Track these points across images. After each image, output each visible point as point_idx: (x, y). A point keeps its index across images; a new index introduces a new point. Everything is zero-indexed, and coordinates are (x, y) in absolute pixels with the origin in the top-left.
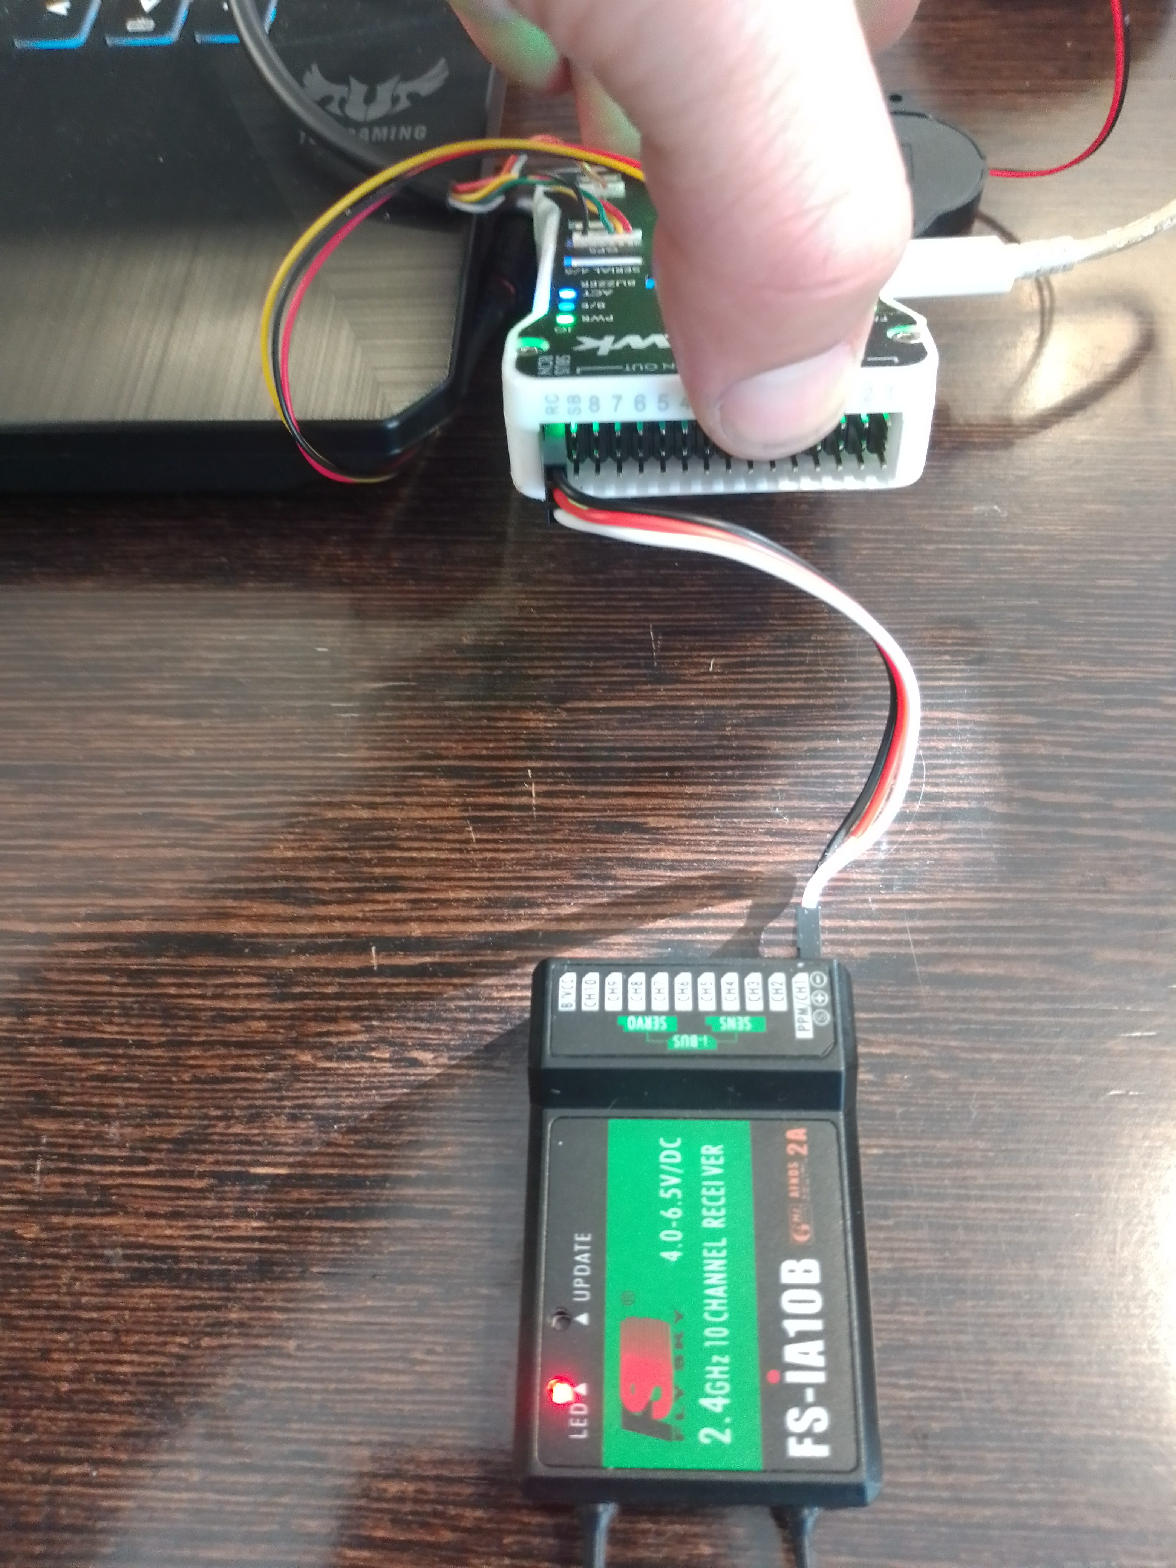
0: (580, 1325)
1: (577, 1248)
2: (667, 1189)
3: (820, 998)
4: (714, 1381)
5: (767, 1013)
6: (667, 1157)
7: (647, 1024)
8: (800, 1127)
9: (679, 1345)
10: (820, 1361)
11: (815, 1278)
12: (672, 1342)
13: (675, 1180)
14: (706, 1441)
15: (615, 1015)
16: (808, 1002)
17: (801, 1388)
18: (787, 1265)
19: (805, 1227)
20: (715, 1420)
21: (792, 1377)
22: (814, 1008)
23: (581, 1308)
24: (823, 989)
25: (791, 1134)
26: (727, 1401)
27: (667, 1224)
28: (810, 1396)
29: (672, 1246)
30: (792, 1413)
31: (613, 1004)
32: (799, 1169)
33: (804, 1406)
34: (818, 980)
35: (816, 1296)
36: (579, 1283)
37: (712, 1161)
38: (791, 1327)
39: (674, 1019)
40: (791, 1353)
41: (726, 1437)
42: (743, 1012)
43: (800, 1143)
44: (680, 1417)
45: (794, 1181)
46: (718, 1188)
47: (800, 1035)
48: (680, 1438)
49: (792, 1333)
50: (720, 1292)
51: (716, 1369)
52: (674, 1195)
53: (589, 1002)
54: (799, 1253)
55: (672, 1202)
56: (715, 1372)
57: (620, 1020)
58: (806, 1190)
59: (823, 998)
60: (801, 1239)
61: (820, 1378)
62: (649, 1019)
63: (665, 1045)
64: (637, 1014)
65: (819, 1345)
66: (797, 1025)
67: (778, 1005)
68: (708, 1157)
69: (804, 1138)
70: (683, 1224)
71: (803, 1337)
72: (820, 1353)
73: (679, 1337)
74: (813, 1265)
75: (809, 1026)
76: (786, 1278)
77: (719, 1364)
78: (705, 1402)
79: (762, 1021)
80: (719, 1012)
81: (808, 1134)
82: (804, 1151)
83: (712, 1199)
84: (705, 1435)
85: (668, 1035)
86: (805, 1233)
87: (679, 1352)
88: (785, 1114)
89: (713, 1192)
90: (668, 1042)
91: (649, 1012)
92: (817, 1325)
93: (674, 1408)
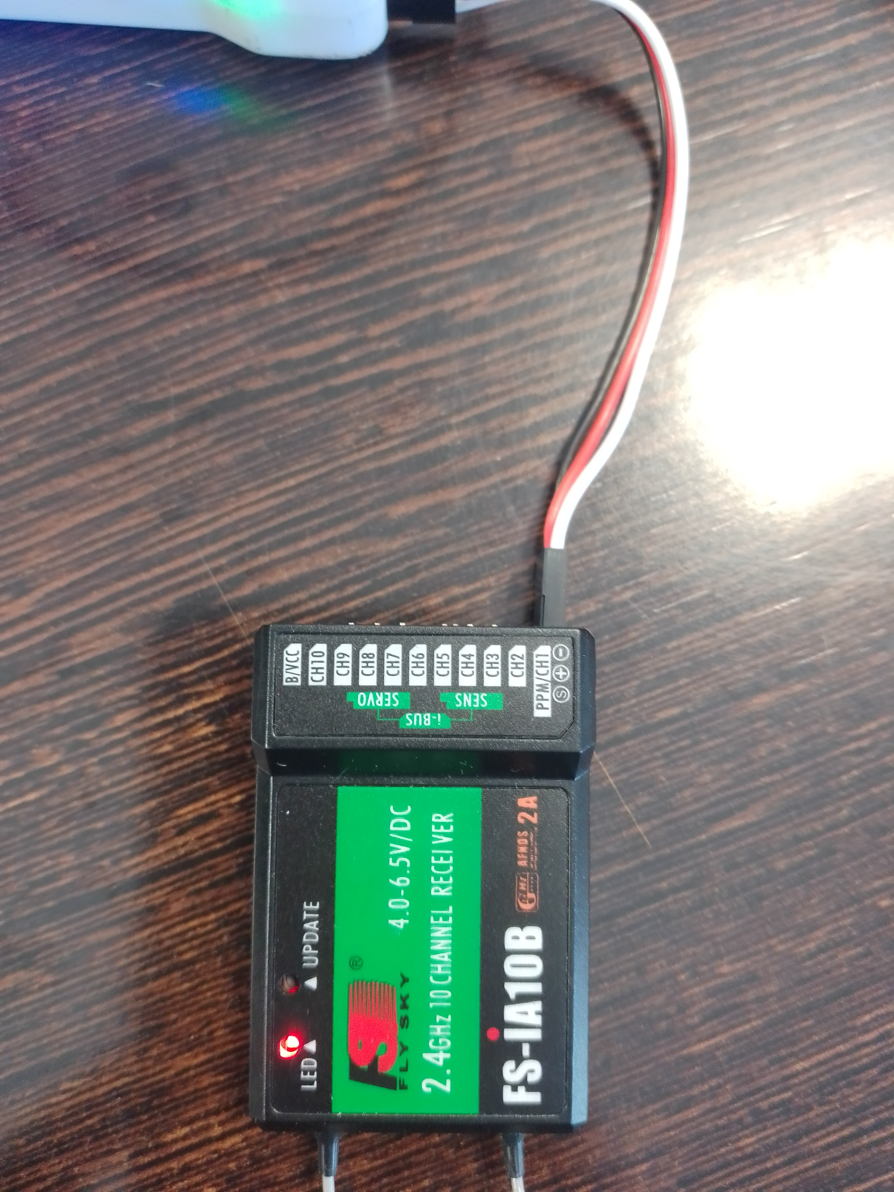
0: (309, 990)
1: (305, 916)
2: (395, 858)
3: (561, 673)
4: (437, 1039)
5: (505, 689)
6: (396, 825)
7: (378, 701)
8: (531, 795)
9: (404, 1006)
10: (538, 1020)
11: (538, 944)
12: (398, 1003)
13: (404, 849)
14: (429, 1090)
15: (344, 690)
16: (548, 677)
17: (517, 1045)
18: (512, 932)
19: (531, 895)
20: (438, 1073)
21: (510, 1035)
22: (554, 683)
23: (309, 973)
24: (565, 663)
25: (522, 802)
26: (448, 1056)
27: (395, 892)
28: (526, 1050)
29: (399, 914)
30: (509, 1066)
31: (342, 680)
32: (528, 838)
33: (519, 1060)
34: (561, 653)
35: (538, 962)
36: (307, 950)
37: (442, 829)
38: (512, 989)
39: (407, 696)
40: (511, 1013)
41: (447, 1088)
42: (480, 688)
43: (530, 812)
44: (404, 1069)
45: (523, 849)
46: (446, 857)
47: (538, 713)
48: (403, 1087)
49: (512, 996)
50: (446, 957)
51: (439, 1028)
52: (403, 864)
53: (317, 677)
54: (523, 921)
55: (401, 871)
56: (438, 1030)
57: (350, 696)
58: (534, 859)
59: (565, 674)
60: (527, 907)
61: (536, 1035)
62: (380, 697)
63: (397, 724)
64: (368, 689)
65: (538, 1006)
66: (536, 702)
67: (517, 681)
68: (438, 825)
69: (534, 806)
70: (409, 893)
71: (522, 998)
72: (537, 1013)
73: (404, 999)
74: (536, 932)
75: (548, 704)
76: (510, 944)
77: (442, 1023)
78: (428, 1057)
79: (499, 696)
80: (455, 687)
81: (538, 802)
82: (534, 820)
83: (439, 867)
84: (427, 1085)
85: (401, 713)
86: (531, 901)
87: (404, 1013)
88: (518, 782)
89: (442, 861)
90: (401, 720)
91: (380, 687)
92: (537, 988)
93: (399, 1062)
